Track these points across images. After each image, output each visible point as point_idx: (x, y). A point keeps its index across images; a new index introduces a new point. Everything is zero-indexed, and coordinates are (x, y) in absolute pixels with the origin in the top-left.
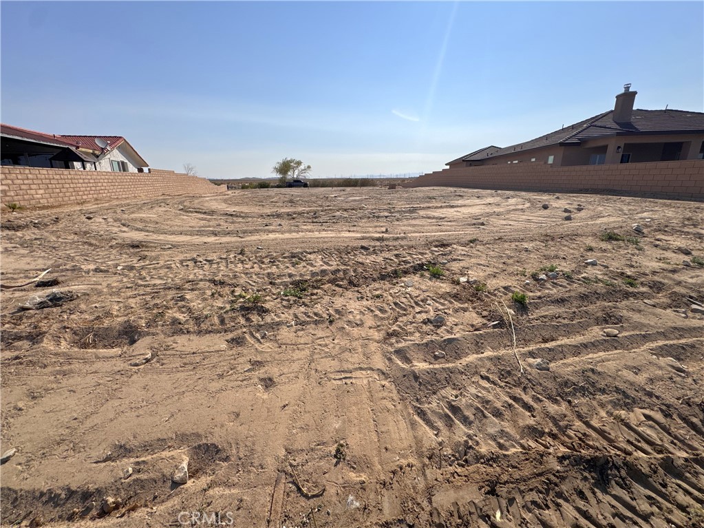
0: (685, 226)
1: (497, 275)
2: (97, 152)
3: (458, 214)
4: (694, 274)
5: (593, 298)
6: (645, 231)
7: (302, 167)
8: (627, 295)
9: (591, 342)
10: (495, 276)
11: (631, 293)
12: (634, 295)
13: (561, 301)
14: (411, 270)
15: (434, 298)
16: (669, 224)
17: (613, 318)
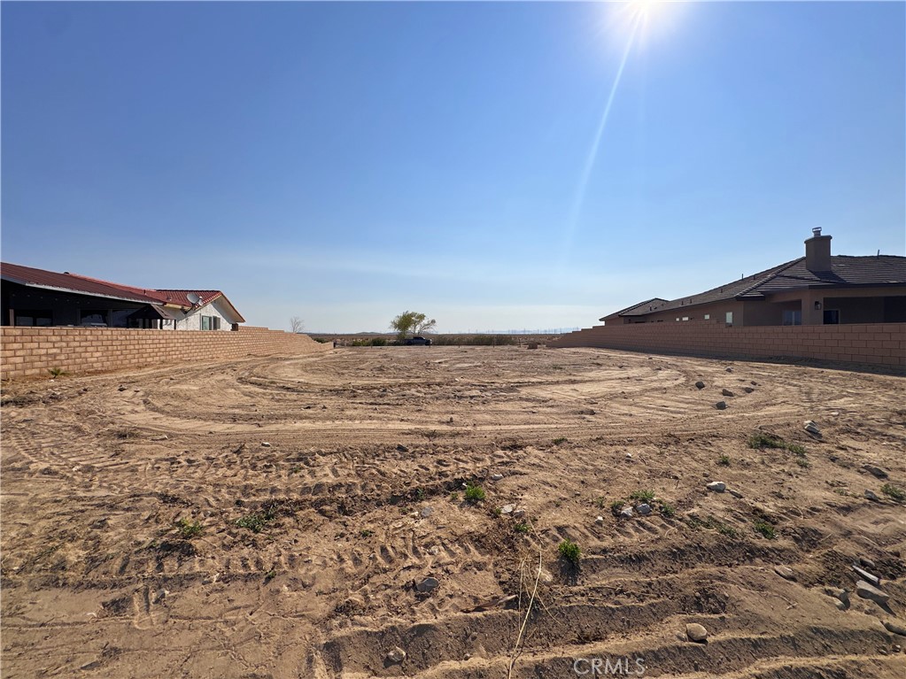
0: (890, 424)
1: (563, 502)
2: (186, 308)
3: (574, 394)
4: (880, 517)
5: (692, 557)
6: (824, 432)
7: (425, 321)
8: (752, 553)
9: (653, 652)
10: (558, 506)
11: (759, 550)
12: (765, 554)
13: (636, 560)
14: (443, 488)
15: (446, 542)
16: (865, 422)
17: (711, 600)
